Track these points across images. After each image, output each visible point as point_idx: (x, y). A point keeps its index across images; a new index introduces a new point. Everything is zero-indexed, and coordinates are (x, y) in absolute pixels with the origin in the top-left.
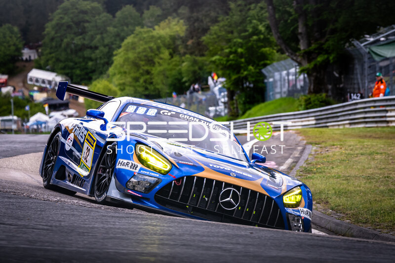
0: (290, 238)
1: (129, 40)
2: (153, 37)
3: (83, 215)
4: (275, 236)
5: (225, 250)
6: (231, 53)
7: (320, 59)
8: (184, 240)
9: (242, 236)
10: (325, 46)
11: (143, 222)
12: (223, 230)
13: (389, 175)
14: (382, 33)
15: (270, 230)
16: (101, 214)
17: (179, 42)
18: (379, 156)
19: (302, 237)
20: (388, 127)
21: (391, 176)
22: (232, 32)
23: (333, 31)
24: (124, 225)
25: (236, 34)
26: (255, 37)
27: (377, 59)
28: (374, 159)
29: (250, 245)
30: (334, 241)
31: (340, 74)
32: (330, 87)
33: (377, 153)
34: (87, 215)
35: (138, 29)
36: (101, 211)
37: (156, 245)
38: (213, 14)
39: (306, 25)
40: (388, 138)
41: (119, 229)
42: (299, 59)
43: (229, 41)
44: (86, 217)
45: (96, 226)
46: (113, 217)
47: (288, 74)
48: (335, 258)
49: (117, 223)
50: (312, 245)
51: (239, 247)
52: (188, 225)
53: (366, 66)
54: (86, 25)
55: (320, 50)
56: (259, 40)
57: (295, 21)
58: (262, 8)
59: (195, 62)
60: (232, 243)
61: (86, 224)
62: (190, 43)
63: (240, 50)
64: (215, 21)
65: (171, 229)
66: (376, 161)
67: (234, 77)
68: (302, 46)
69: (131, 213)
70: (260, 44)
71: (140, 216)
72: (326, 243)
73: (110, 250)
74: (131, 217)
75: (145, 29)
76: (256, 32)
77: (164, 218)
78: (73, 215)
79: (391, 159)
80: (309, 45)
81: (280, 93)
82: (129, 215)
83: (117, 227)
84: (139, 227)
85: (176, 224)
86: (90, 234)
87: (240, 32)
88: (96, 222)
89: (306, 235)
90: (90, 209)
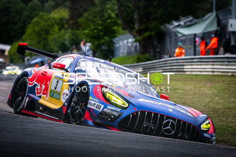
0: (130, 137)
1: (35, 19)
2: (49, 18)
3: (9, 121)
4: (122, 136)
5: (94, 143)
6: (95, 29)
7: (146, 34)
8: (69, 136)
9: (102, 135)
10: (150, 27)
11: (45, 126)
12: (92, 132)
13: (185, 102)
14: (183, 20)
15: (118, 132)
16: (20, 120)
17: (64, 22)
18: (179, 91)
19: (138, 137)
20: (185, 74)
21: (186, 102)
22: (95, 17)
23: (155, 19)
24: (34, 127)
25: (98, 18)
26: (109, 21)
27: (179, 35)
28: (176, 93)
29: (108, 140)
30: (156, 140)
31: (158, 43)
32: (151, 50)
33: (178, 89)
34: (11, 121)
35: (41, 13)
36: (20, 118)
37: (53, 140)
38: (85, 6)
39: (139, 15)
40: (184, 81)
41: (31, 129)
42: (135, 34)
43: (94, 22)
44: (11, 122)
45: (17, 127)
46: (27, 122)
47: (128, 42)
48: (158, 150)
49: (29, 126)
50: (144, 142)
51: (102, 141)
52: (71, 128)
53: (173, 39)
54: (11, 10)
55: (147, 29)
56: (111, 22)
57: (133, 12)
58: (114, 4)
59: (73, 34)
60: (97, 139)
61: (11, 126)
62: (71, 22)
63: (100, 28)
64: (86, 10)
65: (61, 130)
66: (178, 94)
67: (97, 43)
68: (137, 26)
69: (37, 120)
70: (112, 24)
71: (43, 122)
72: (151, 140)
73: (28, 142)
74: (37, 123)
75: (45, 13)
76: (110, 17)
77: (56, 123)
78: (3, 120)
79: (187, 93)
80: (140, 25)
81: (123, 53)
82: (36, 121)
83: (30, 128)
84: (42, 128)
85: (64, 127)
86: (14, 132)
87: (100, 17)
88: (17, 125)
89: (139, 135)
90: (13, 117)
